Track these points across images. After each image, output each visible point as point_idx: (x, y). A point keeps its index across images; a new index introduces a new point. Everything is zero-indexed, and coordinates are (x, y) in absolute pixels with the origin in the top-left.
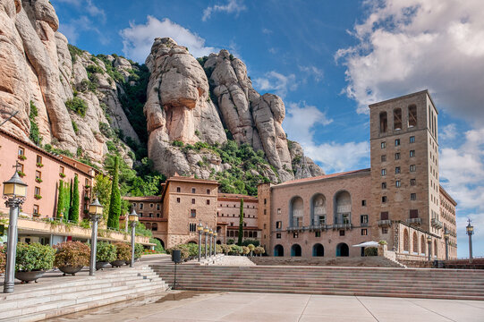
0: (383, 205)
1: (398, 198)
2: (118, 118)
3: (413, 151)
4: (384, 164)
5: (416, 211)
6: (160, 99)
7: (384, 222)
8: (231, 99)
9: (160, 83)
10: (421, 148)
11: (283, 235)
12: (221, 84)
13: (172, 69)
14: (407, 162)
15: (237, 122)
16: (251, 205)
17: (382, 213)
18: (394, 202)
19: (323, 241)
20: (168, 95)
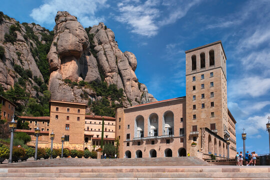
0: (194, 121)
1: (203, 115)
2: (29, 62)
3: (212, 83)
4: (194, 92)
5: (215, 124)
6: (57, 50)
7: (194, 133)
8: (105, 54)
9: (58, 39)
10: (217, 81)
11: (131, 143)
12: (99, 44)
13: (66, 30)
14: (208, 90)
15: (108, 69)
16: (111, 122)
17: (193, 126)
18: (201, 119)
19: (156, 147)
20: (62, 48)
